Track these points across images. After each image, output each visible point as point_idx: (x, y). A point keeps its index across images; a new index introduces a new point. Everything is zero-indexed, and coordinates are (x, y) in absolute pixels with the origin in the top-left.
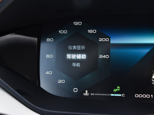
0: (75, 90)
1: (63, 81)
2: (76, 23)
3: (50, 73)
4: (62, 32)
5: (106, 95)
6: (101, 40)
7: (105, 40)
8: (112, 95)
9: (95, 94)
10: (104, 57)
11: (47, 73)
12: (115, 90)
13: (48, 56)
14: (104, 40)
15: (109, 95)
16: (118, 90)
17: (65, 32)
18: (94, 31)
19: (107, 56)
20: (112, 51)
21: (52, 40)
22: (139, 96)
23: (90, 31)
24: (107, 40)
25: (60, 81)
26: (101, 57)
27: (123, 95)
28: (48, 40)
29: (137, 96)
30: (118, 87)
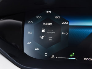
0: (46, 55)
1: (38, 49)
2: (47, 12)
3: (30, 43)
4: (38, 17)
5: (66, 58)
6: (63, 23)
7: (66, 23)
8: (69, 58)
9: (59, 58)
10: (65, 34)
11: (28, 43)
12: (71, 55)
13: (29, 33)
16: (73, 55)
17: (40, 17)
18: (59, 17)
19: (67, 34)
20: (70, 30)
21: (32, 22)
22: (86, 59)
23: (56, 17)
25: (36, 49)
26: (63, 34)
27: (76, 59)
28: (29, 22)
30: (73, 53)
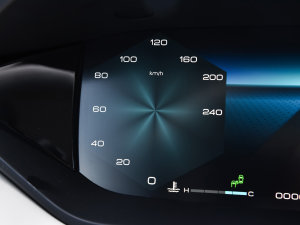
0: (152, 181)
1: (126, 162)
2: (156, 43)
3: (101, 144)
4: (127, 59)
5: (215, 192)
6: (207, 77)
7: (216, 77)
8: (227, 193)
9: (193, 191)
10: (213, 112)
11: (95, 144)
12: (234, 183)
13: (96, 109)
14: (213, 77)
15: (221, 192)
16: (241, 182)
17: (134, 59)
18: (194, 59)
19: (219, 112)
20: (230, 100)
21: (105, 75)
22: (283, 196)
23: (184, 59)
24: (220, 77)
25: (120, 162)
26: (206, 112)
27: (251, 194)
28: (98, 75)
29: (279, 196)
30: (241, 177)
